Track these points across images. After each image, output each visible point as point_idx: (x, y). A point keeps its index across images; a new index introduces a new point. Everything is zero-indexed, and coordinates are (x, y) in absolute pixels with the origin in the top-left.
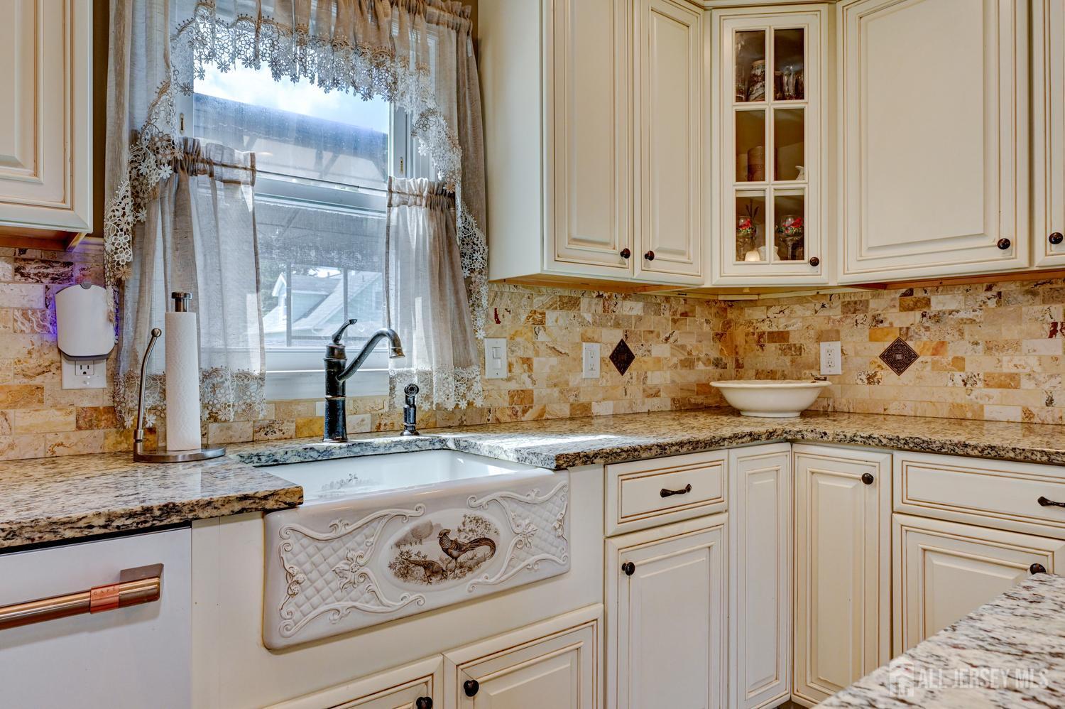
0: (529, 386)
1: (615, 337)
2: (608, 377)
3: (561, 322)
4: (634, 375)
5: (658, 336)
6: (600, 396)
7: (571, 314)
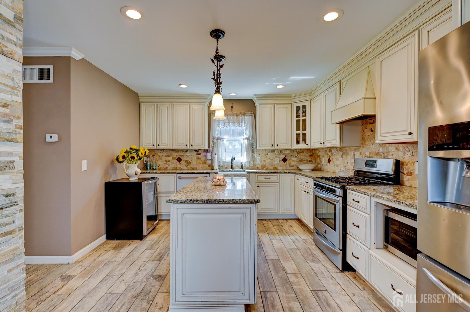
0: (265, 164)
1: (283, 156)
2: (281, 163)
3: (271, 154)
4: (287, 163)
5: (294, 156)
6: (279, 166)
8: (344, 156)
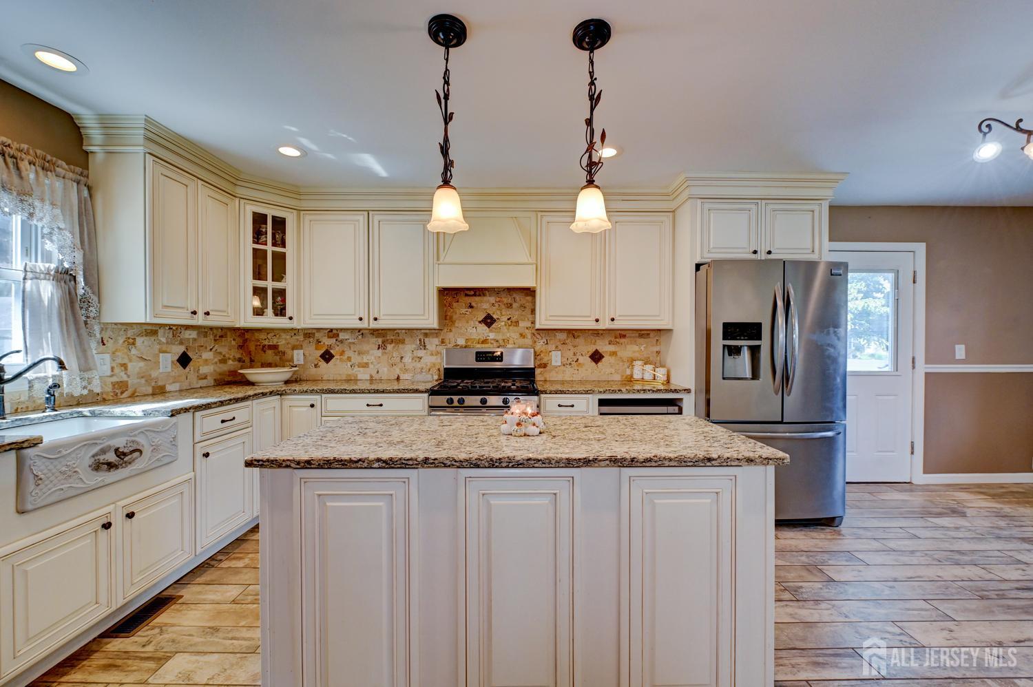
0: (125, 378)
1: (181, 349)
2: (176, 371)
3: (146, 343)
4: (192, 369)
5: (206, 348)
6: (171, 381)
7: (153, 338)
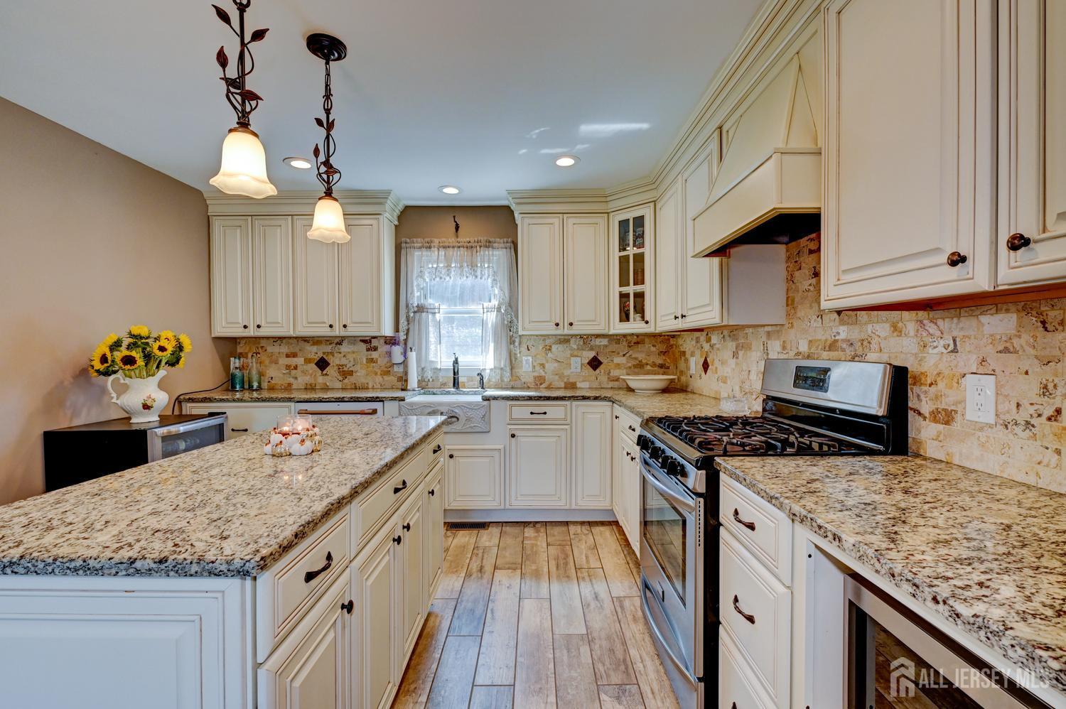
0: (543, 374)
1: (591, 354)
2: (586, 371)
3: (559, 349)
4: (602, 371)
5: (619, 353)
6: (581, 380)
7: (565, 346)
8: (741, 353)
